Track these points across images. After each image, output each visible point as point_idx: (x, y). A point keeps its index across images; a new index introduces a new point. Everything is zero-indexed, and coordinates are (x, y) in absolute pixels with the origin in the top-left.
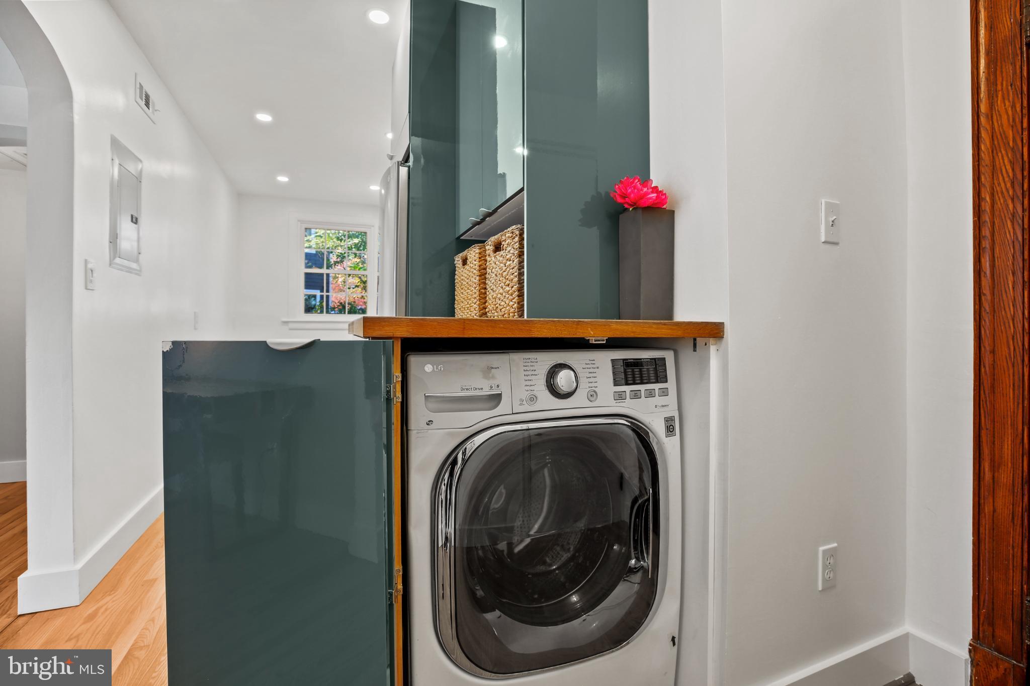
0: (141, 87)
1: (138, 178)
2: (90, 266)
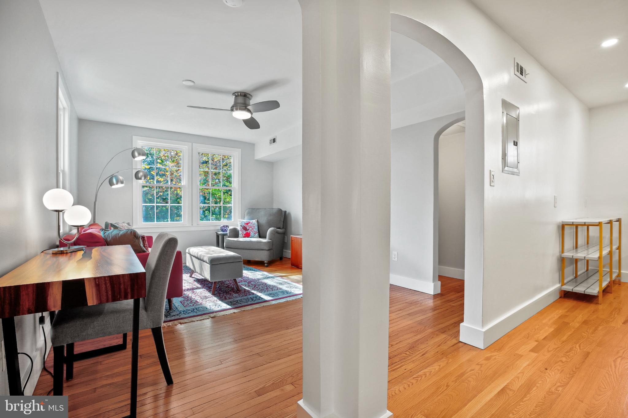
0: (518, 64)
1: (518, 119)
2: (492, 173)
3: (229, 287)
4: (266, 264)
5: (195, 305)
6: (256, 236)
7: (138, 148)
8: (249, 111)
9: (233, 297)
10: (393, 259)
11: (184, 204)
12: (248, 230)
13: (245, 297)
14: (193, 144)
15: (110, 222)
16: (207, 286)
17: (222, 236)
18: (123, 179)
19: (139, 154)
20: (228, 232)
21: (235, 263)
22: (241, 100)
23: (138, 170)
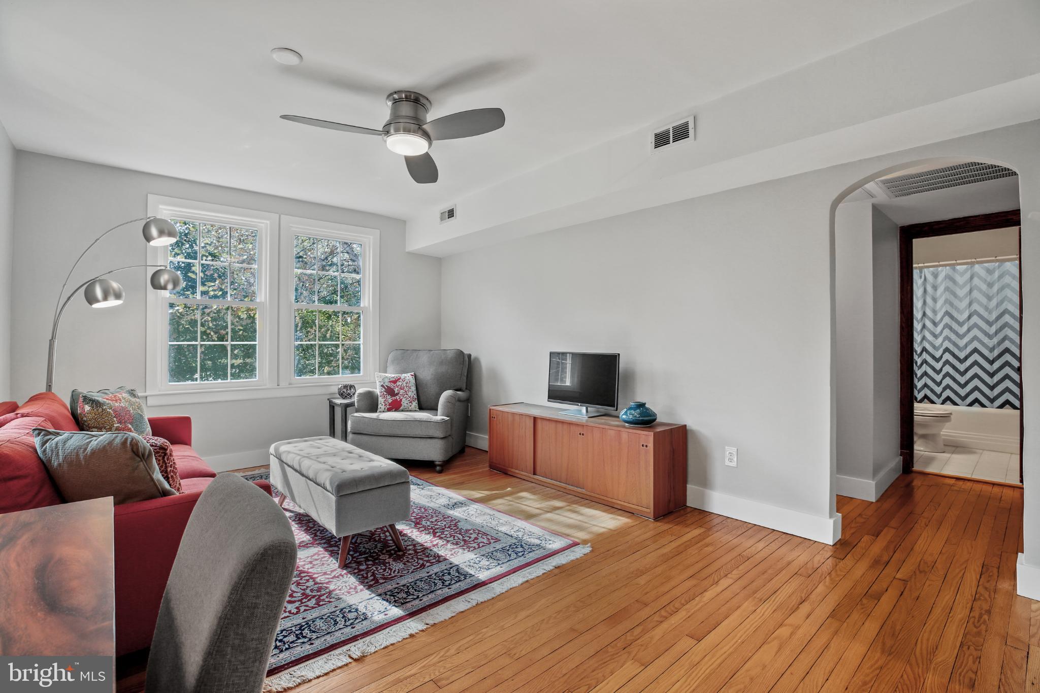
3: (375, 541)
4: (438, 468)
5: (302, 609)
6: (413, 406)
7: (157, 218)
8: (426, 135)
9: (393, 575)
10: (727, 463)
11: (263, 342)
12: (397, 394)
13: (423, 574)
14: (282, 216)
15: (84, 390)
16: (322, 538)
17: (344, 408)
18: (119, 288)
19: (161, 233)
20: (355, 399)
21: (392, 487)
22: (406, 109)
23: (159, 268)
